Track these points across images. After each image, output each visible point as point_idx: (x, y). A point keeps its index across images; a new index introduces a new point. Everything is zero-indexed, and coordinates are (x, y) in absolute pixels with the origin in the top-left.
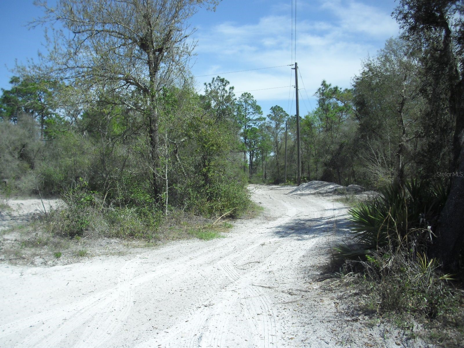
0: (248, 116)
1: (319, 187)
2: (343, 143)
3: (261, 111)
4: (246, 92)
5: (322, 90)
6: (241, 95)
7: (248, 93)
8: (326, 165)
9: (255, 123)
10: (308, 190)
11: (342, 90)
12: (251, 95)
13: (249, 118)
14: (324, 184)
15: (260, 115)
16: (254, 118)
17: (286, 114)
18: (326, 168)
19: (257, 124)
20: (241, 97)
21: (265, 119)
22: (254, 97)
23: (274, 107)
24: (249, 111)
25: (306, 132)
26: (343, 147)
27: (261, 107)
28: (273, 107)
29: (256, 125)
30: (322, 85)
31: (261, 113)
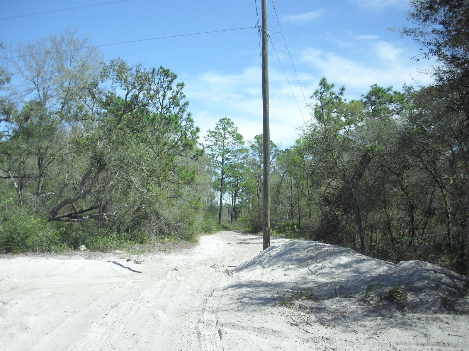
0: (227, 147)
1: (311, 258)
2: (369, 151)
3: (243, 141)
4: (225, 117)
5: (321, 93)
6: (219, 120)
7: (228, 119)
8: (327, 201)
9: (235, 156)
10: (283, 266)
11: (347, 102)
12: (232, 121)
13: (228, 149)
14: (324, 249)
15: (242, 146)
16: (234, 150)
17: (273, 144)
18: (327, 208)
19: (238, 156)
20: (219, 123)
21: (247, 151)
22: (234, 123)
23: (259, 135)
24: (227, 140)
25: (296, 162)
26: (369, 160)
27: (243, 136)
28: (257, 136)
29: (236, 158)
30: (321, 84)
31: (243, 143)
